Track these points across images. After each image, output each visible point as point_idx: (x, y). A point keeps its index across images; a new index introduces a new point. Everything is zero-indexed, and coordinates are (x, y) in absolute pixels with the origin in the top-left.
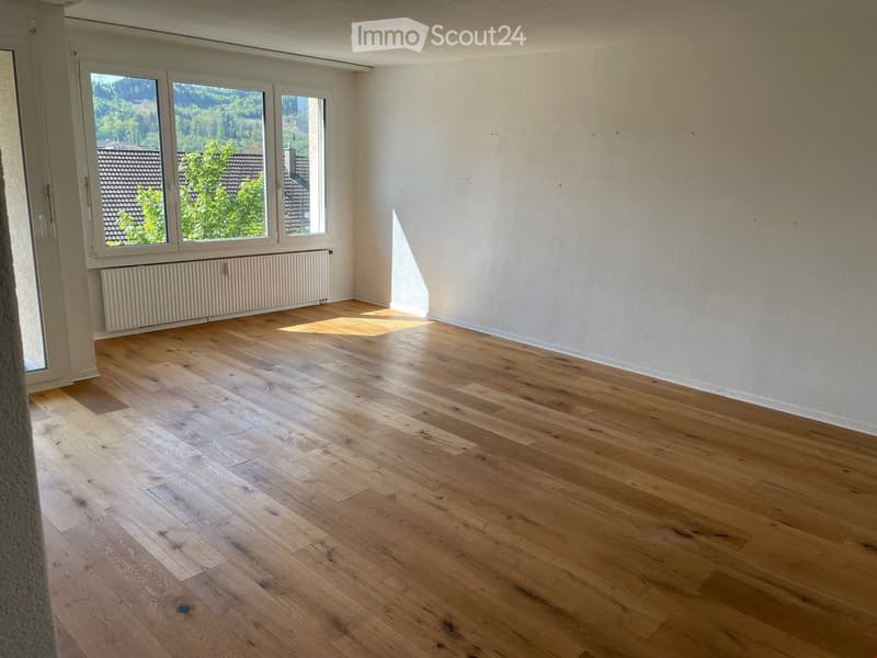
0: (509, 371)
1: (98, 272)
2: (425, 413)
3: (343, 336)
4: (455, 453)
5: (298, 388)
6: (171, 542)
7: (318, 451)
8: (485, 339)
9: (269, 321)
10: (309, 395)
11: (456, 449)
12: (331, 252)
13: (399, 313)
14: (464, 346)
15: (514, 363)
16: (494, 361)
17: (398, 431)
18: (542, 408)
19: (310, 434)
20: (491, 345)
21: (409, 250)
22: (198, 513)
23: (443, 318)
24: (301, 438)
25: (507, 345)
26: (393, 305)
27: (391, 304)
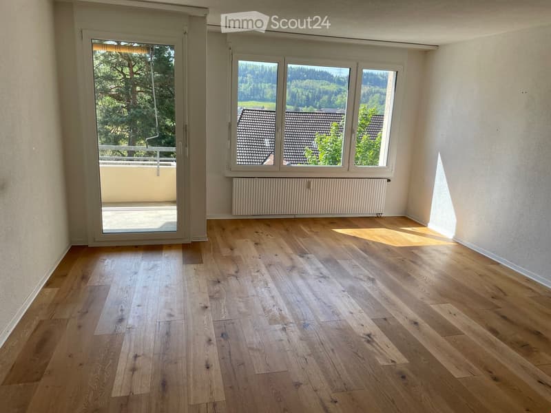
0: (495, 302)
1: (231, 179)
2: (385, 319)
3: (374, 242)
4: (382, 362)
5: (309, 274)
6: (134, 364)
7: (278, 327)
8: (492, 267)
9: (332, 223)
10: (311, 282)
11: (386, 359)
12: (389, 180)
13: (435, 232)
14: (467, 269)
15: (505, 295)
16: (487, 288)
17: (351, 329)
18: (502, 344)
19: (286, 311)
20: (495, 273)
21: (447, 185)
22: (167, 349)
23: (466, 243)
24: (277, 313)
25: (511, 276)
26: (430, 226)
27: (429, 224)
